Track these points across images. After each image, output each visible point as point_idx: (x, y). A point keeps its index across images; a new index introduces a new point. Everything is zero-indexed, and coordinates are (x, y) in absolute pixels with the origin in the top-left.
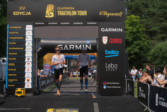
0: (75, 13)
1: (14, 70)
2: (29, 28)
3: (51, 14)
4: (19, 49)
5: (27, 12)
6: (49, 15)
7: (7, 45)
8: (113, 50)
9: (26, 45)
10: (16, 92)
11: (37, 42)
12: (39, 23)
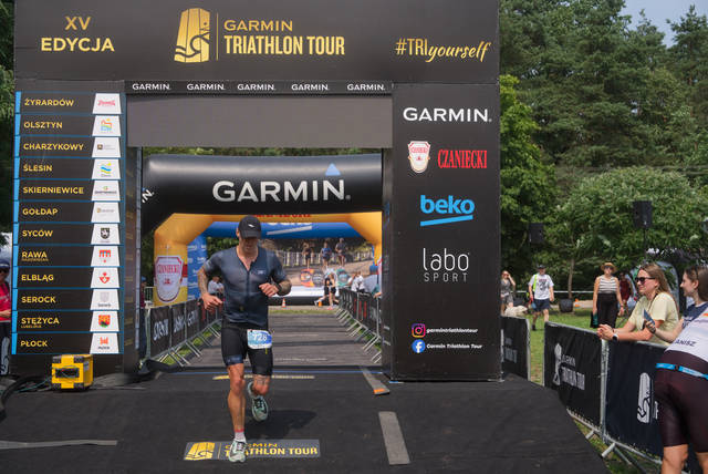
0: (295, 45)
1: (45, 277)
2: (107, 107)
3: (197, 47)
4: (65, 190)
5: (98, 40)
6: (190, 52)
7: (16, 175)
8: (451, 198)
9: (93, 178)
10: (54, 372)
11: (139, 165)
12: (148, 86)
